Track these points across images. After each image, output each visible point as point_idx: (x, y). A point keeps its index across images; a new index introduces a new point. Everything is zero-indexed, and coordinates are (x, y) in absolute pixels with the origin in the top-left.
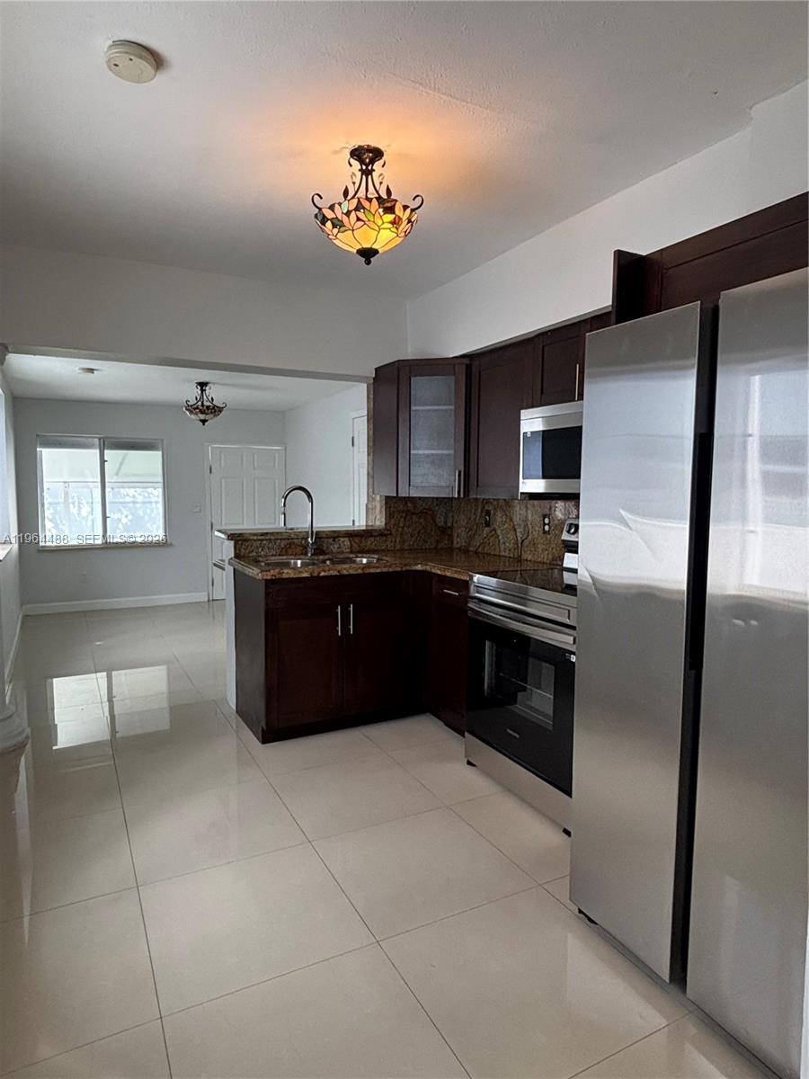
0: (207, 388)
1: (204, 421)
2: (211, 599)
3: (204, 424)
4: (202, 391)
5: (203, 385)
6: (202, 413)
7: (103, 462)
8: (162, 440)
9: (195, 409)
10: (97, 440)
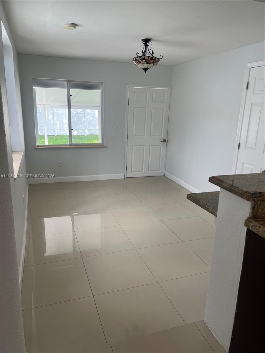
0: (150, 44)
1: (146, 69)
2: (125, 177)
3: (146, 72)
4: (146, 45)
5: (146, 41)
6: (147, 62)
7: (69, 96)
8: (102, 83)
9: (142, 60)
10: (66, 82)
